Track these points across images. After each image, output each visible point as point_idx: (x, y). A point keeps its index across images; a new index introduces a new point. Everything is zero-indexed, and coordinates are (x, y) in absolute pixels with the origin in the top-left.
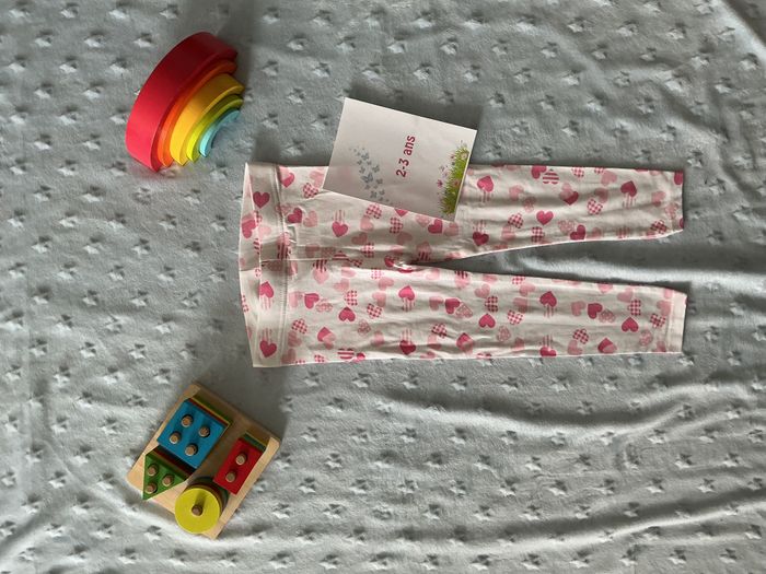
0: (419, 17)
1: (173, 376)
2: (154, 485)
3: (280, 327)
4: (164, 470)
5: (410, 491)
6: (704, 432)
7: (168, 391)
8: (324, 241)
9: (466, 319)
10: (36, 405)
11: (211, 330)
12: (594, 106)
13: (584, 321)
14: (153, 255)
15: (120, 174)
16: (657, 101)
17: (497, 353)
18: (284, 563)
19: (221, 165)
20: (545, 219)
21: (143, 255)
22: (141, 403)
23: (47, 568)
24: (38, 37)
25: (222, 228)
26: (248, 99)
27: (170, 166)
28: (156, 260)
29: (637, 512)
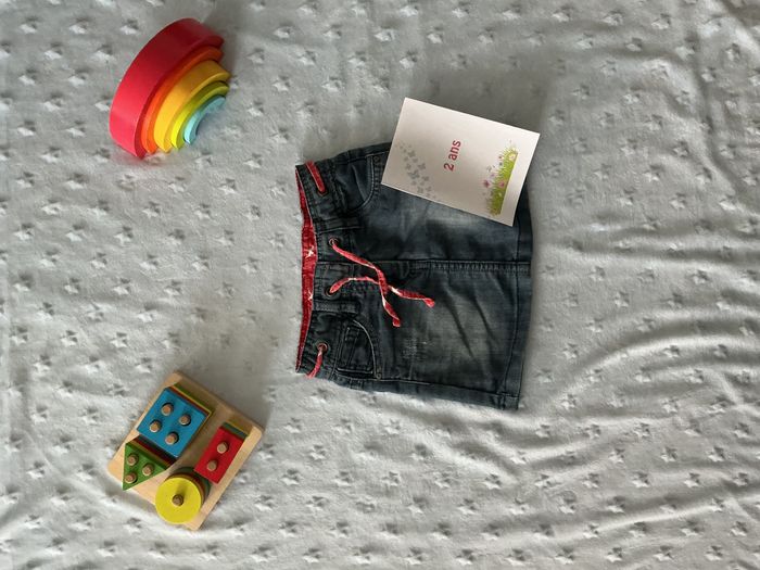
0: (405, 5)
1: (154, 365)
2: (134, 475)
4: (144, 460)
5: (395, 484)
7: (149, 381)
10: (15, 393)
11: (194, 319)
12: (580, 95)
14: (136, 243)
15: (105, 160)
18: (266, 556)
19: (205, 153)
21: (125, 243)
22: (122, 393)
23: (25, 560)
24: (23, 23)
25: (207, 216)
26: (233, 86)
27: (154, 153)
28: (139, 247)
29: (622, 506)
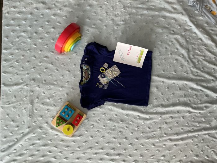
0: (121, 21)
1: (62, 100)
2: (58, 124)
4: (61, 121)
5: (115, 128)
7: (61, 103)
10: (30, 105)
11: (72, 90)
14: (59, 72)
15: (53, 53)
18: (86, 143)
19: (75, 53)
21: (57, 72)
22: (55, 106)
23: (31, 143)
24: (34, 21)
26: (82, 38)
27: (64, 52)
28: (60, 73)
29: (166, 135)
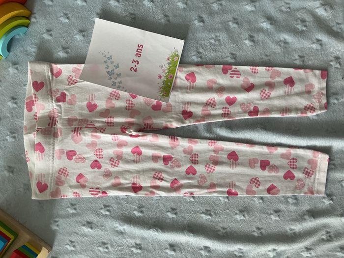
3: (51, 172)
6: (339, 250)
8: (81, 115)
9: (177, 169)
11: (6, 173)
12: (266, 25)
13: (258, 172)
16: (309, 22)
17: (198, 192)
19: (15, 64)
20: (231, 102)
25: (15, 106)
26: (33, 20)
